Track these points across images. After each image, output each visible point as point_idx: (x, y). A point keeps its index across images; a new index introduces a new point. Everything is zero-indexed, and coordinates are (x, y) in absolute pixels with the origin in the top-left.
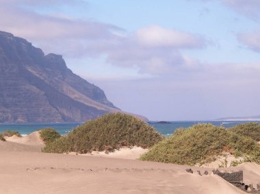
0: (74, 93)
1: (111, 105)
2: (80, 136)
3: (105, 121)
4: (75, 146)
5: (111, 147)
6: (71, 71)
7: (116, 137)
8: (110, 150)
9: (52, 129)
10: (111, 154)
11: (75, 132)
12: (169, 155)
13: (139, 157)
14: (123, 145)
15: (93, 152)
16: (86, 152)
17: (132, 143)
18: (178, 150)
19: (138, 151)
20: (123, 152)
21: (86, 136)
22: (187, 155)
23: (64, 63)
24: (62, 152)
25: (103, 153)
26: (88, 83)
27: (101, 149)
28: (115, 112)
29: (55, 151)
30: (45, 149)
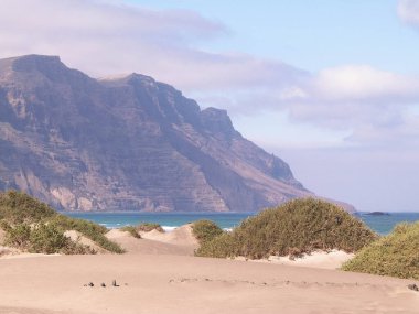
0: (244, 168)
1: (300, 186)
2: (252, 233)
3: (290, 210)
4: (244, 248)
5: (298, 250)
6: (239, 135)
7: (306, 234)
8: (296, 254)
9: (210, 221)
10: (298, 261)
11: (243, 227)
12: (386, 264)
13: (339, 266)
14: (317, 247)
15: (271, 257)
16: (260, 257)
17: (330, 244)
18: (399, 256)
19: (339, 256)
20: (316, 258)
21: (260, 232)
22: (413, 264)
23: (230, 123)
24: (225, 257)
25: (286, 259)
26: (265, 154)
27: (283, 253)
28: (305, 196)
29: (215, 255)
30: (200, 251)
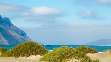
0: (13, 33)
1: (28, 38)
2: (15, 50)
3: (26, 45)
4: (13, 55)
5: (28, 55)
6: (12, 24)
7: (30, 51)
8: (27, 56)
9: (4, 48)
10: (28, 58)
11: (13, 49)
12: (51, 59)
13: (39, 59)
14: (33, 54)
15: (21, 57)
16: (17, 57)
17: (36, 53)
18: (54, 57)
19: (38, 57)
20: (33, 57)
21: (18, 50)
22: (58, 59)
23: (10, 21)
24: (8, 57)
25: (24, 58)
26: (19, 30)
27: (24, 56)
28: (30, 41)
29: (5, 56)
30: (1, 56)
